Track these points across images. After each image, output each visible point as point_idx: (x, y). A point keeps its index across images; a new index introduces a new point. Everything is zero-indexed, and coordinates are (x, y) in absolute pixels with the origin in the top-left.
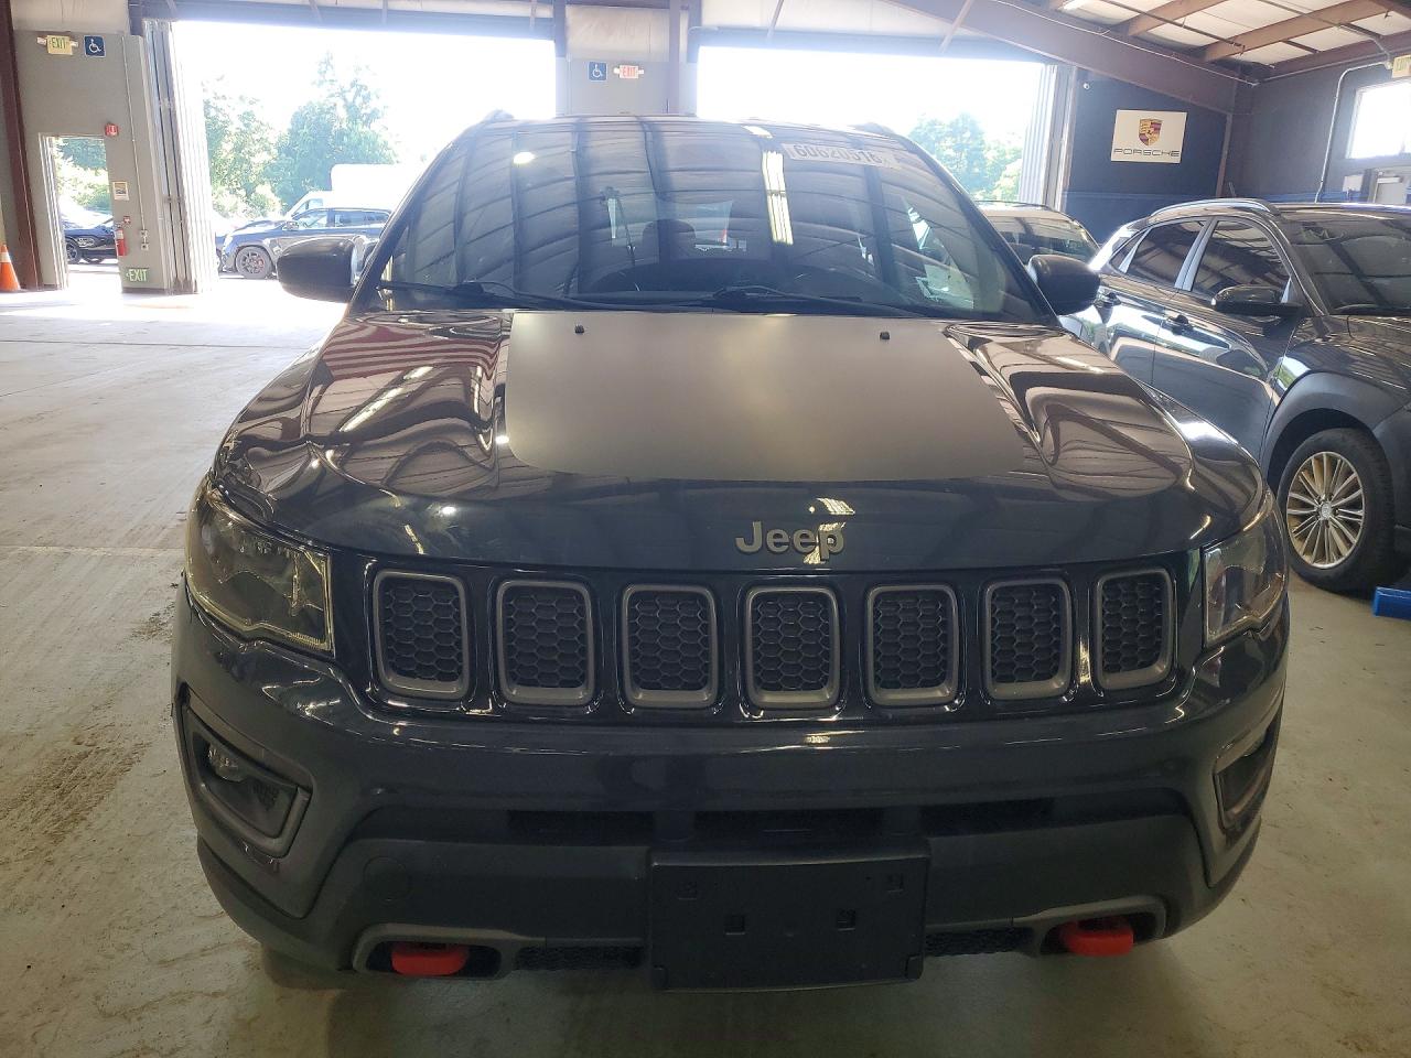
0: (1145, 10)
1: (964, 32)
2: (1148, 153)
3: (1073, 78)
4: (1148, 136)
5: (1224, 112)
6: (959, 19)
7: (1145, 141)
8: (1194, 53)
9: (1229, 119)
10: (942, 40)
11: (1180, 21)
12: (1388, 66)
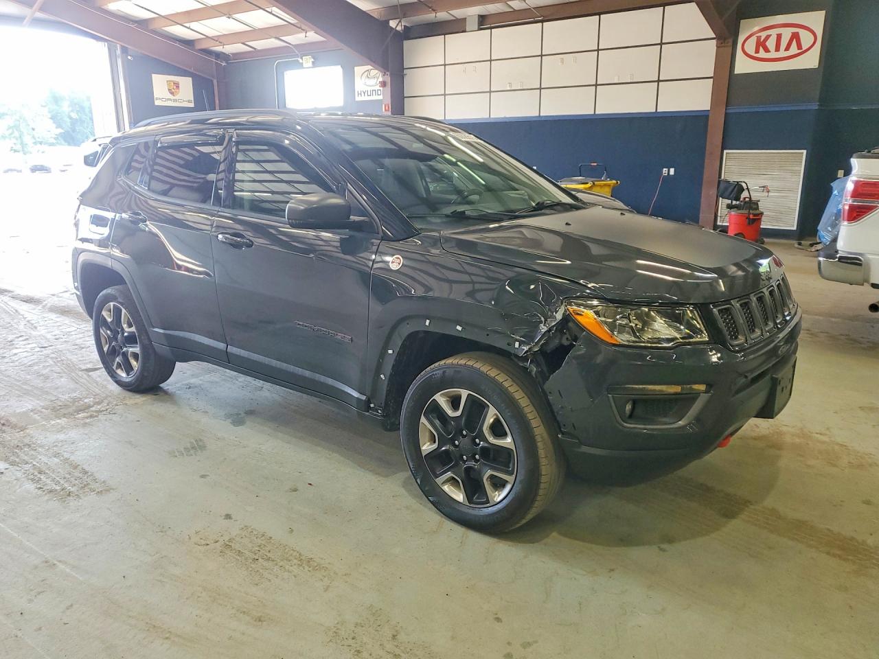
0: (163, 14)
1: (39, 15)
2: (175, 101)
3: (119, 52)
4: (173, 90)
5: (211, 78)
6: (36, 6)
7: (172, 93)
8: (189, 43)
9: (215, 82)
10: (25, 19)
11: (187, 25)
12: (301, 61)
